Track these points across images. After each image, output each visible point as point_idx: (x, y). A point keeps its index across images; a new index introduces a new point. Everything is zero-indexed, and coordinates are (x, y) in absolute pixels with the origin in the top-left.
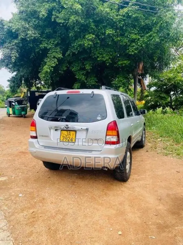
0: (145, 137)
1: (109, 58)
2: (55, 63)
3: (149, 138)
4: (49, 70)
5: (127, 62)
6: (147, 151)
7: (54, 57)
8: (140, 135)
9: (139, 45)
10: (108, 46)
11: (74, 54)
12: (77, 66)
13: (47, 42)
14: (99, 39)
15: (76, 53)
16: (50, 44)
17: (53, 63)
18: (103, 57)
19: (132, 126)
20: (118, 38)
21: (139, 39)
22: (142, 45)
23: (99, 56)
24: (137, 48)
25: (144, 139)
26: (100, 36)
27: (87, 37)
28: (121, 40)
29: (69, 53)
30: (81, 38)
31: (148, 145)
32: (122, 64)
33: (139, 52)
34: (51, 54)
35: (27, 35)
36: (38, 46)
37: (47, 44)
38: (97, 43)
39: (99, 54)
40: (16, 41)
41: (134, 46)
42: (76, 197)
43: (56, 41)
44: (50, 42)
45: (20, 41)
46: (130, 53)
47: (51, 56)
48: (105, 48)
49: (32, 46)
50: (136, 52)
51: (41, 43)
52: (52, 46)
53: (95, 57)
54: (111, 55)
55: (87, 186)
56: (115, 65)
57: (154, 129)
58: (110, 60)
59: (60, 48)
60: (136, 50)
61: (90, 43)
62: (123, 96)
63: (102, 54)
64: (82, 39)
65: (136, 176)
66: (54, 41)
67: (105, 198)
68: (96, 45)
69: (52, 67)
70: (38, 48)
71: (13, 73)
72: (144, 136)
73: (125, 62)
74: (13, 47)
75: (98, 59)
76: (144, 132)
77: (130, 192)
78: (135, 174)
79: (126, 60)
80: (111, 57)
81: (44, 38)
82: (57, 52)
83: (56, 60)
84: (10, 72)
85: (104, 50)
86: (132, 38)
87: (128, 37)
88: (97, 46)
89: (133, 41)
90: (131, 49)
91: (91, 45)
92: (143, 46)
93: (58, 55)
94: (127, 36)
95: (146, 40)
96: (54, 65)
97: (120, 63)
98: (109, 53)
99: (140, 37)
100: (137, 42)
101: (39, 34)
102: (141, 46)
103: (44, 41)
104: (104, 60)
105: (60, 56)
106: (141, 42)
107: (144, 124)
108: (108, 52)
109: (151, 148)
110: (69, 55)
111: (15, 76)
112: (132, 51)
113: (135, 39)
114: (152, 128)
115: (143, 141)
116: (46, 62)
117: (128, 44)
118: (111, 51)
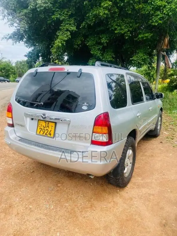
0: (161, 125)
1: (129, 31)
2: (67, 36)
3: (167, 124)
4: (60, 45)
5: (148, 35)
6: (161, 142)
7: (67, 30)
8: (153, 123)
9: (164, 14)
10: (127, 16)
11: (89, 26)
12: (93, 41)
13: (60, 13)
14: (118, 7)
15: (92, 25)
16: (63, 15)
17: (65, 37)
18: (121, 29)
19: (138, 117)
20: (140, 6)
21: (165, 6)
22: (168, 13)
23: (117, 28)
24: (161, 17)
25: (159, 128)
26: (119, 3)
27: (102, 4)
28: (143, 7)
29: (83, 25)
30: (96, 6)
31: (164, 134)
32: (143, 38)
33: (165, 23)
34: (65, 26)
35: (37, 5)
36: (50, 16)
37: (60, 14)
38: (115, 13)
39: (117, 25)
40: (25, 11)
41: (158, 15)
42: (52, 207)
43: (70, 12)
44: (64, 13)
45: (30, 10)
46: (153, 24)
47: (64, 28)
48: (124, 19)
49: (44, 17)
50: (160, 22)
51: (53, 14)
52: (65, 17)
53: (112, 30)
54: (131, 27)
55: (72, 190)
56: (135, 39)
57: (174, 113)
58: (129, 32)
59: (75, 19)
60: (161, 20)
61: (106, 12)
62: (130, 76)
63: (120, 26)
64: (98, 8)
65: (140, 179)
66: (67, 12)
67: (88, 214)
68: (113, 15)
69: (64, 41)
70: (50, 20)
71: (30, 47)
72: (159, 123)
73: (147, 35)
74: (22, 17)
75: (116, 32)
76: (160, 118)
77: (125, 205)
78: (138, 175)
79: (148, 33)
80: (131, 29)
81: (57, 8)
82: (70, 24)
83: (69, 33)
84: (27, 47)
85: (123, 20)
86: (158, 5)
87: (152, 5)
88: (115, 16)
89: (158, 8)
90: (155, 19)
91: (107, 14)
92: (170, 14)
93: (71, 28)
94: (151, 3)
95: (174, 7)
96: (66, 39)
97: (140, 36)
98: (128, 25)
99: (166, 4)
100: (163, 9)
101: (51, 3)
102: (168, 15)
103: (56, 11)
104: (123, 33)
105: (74, 28)
106: (167, 9)
107: (161, 109)
108: (128, 23)
109: (167, 138)
110: (84, 27)
111: (32, 51)
112: (156, 21)
113: (160, 6)
114: (173, 112)
115: (157, 130)
116: (59, 35)
117: (152, 12)
118: (131, 23)
